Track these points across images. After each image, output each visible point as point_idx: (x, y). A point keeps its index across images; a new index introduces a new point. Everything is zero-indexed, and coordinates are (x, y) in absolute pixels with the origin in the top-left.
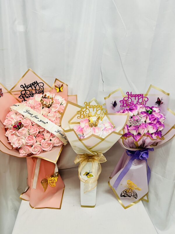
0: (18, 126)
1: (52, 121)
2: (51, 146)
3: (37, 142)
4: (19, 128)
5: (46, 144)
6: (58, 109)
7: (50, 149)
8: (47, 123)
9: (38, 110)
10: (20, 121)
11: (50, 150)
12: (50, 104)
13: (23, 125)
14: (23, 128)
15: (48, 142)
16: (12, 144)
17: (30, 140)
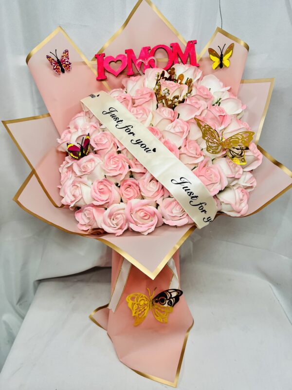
0: (82, 150)
1: (171, 150)
2: (155, 221)
3: (122, 201)
4: (83, 155)
5: (139, 213)
6: (198, 113)
7: (150, 231)
8: (154, 150)
9: (141, 112)
10: (89, 135)
11: (149, 234)
12: (177, 97)
13: (93, 148)
14: (91, 156)
15: (146, 208)
16: (62, 194)
17: (102, 192)
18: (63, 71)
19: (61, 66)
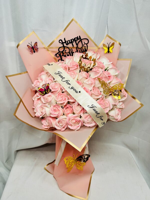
0: (46, 90)
1: (87, 92)
2: (80, 124)
3: (64, 114)
4: (46, 93)
5: (73, 121)
6: (99, 75)
7: (78, 129)
8: (80, 92)
9: (73, 74)
10: (48, 84)
11: (77, 130)
12: (89, 67)
13: (50, 90)
14: (50, 94)
15: (76, 118)
17: (55, 111)
18: (34, 52)
19: (33, 49)
